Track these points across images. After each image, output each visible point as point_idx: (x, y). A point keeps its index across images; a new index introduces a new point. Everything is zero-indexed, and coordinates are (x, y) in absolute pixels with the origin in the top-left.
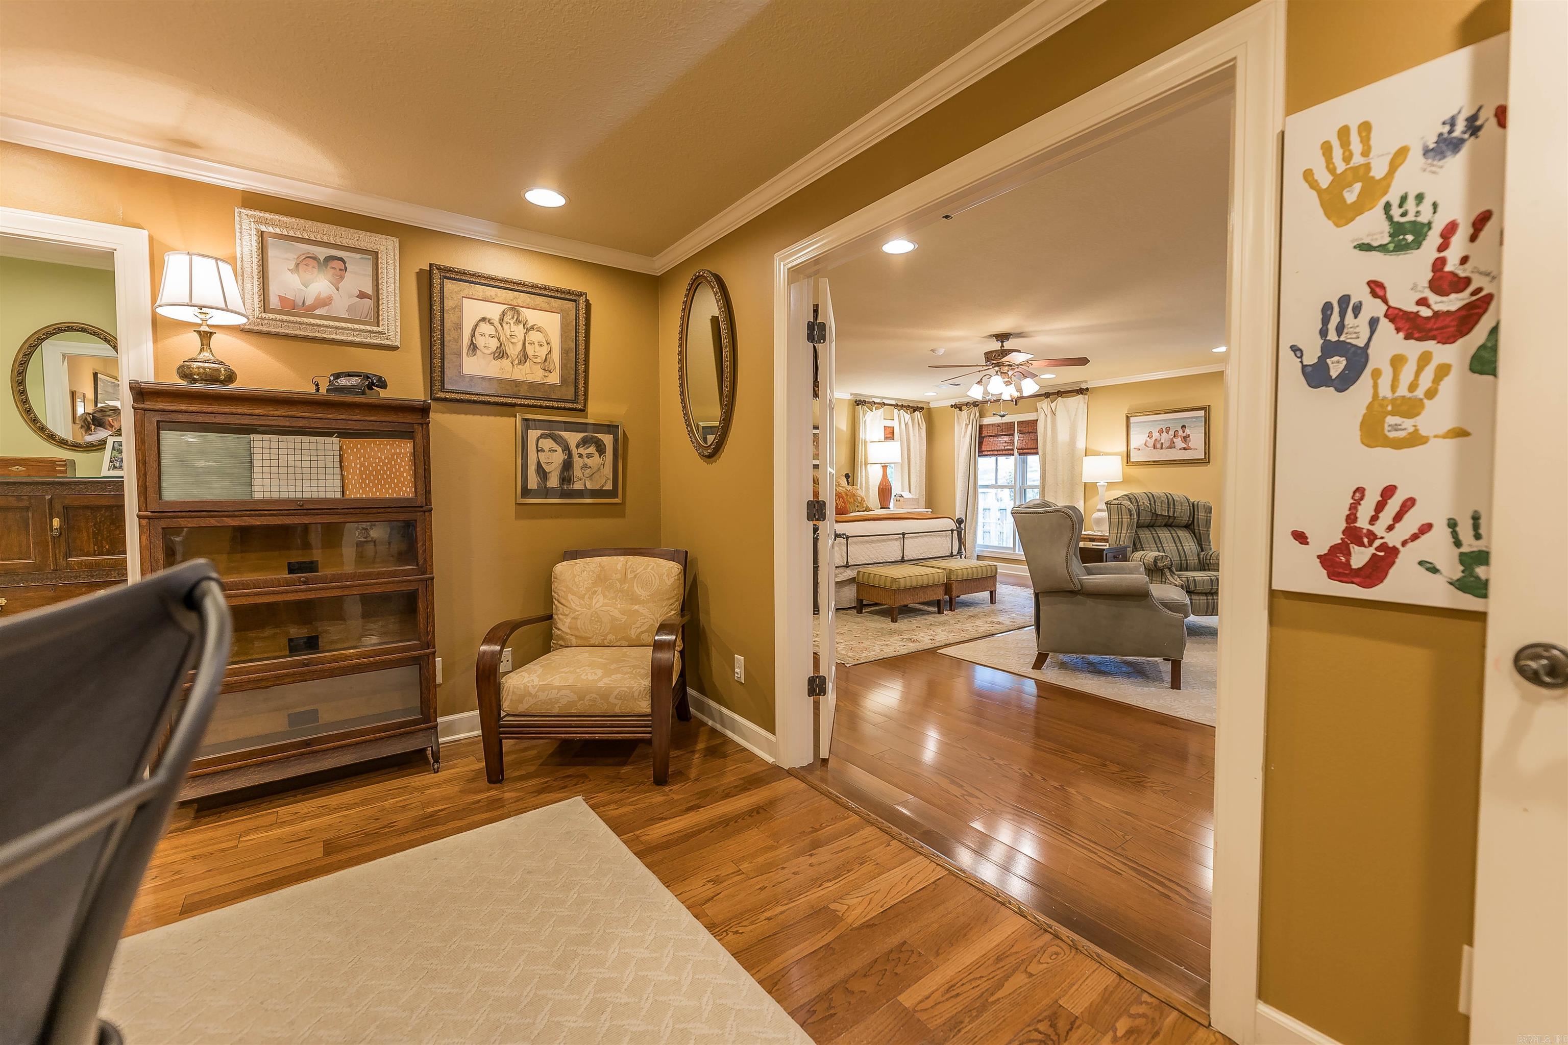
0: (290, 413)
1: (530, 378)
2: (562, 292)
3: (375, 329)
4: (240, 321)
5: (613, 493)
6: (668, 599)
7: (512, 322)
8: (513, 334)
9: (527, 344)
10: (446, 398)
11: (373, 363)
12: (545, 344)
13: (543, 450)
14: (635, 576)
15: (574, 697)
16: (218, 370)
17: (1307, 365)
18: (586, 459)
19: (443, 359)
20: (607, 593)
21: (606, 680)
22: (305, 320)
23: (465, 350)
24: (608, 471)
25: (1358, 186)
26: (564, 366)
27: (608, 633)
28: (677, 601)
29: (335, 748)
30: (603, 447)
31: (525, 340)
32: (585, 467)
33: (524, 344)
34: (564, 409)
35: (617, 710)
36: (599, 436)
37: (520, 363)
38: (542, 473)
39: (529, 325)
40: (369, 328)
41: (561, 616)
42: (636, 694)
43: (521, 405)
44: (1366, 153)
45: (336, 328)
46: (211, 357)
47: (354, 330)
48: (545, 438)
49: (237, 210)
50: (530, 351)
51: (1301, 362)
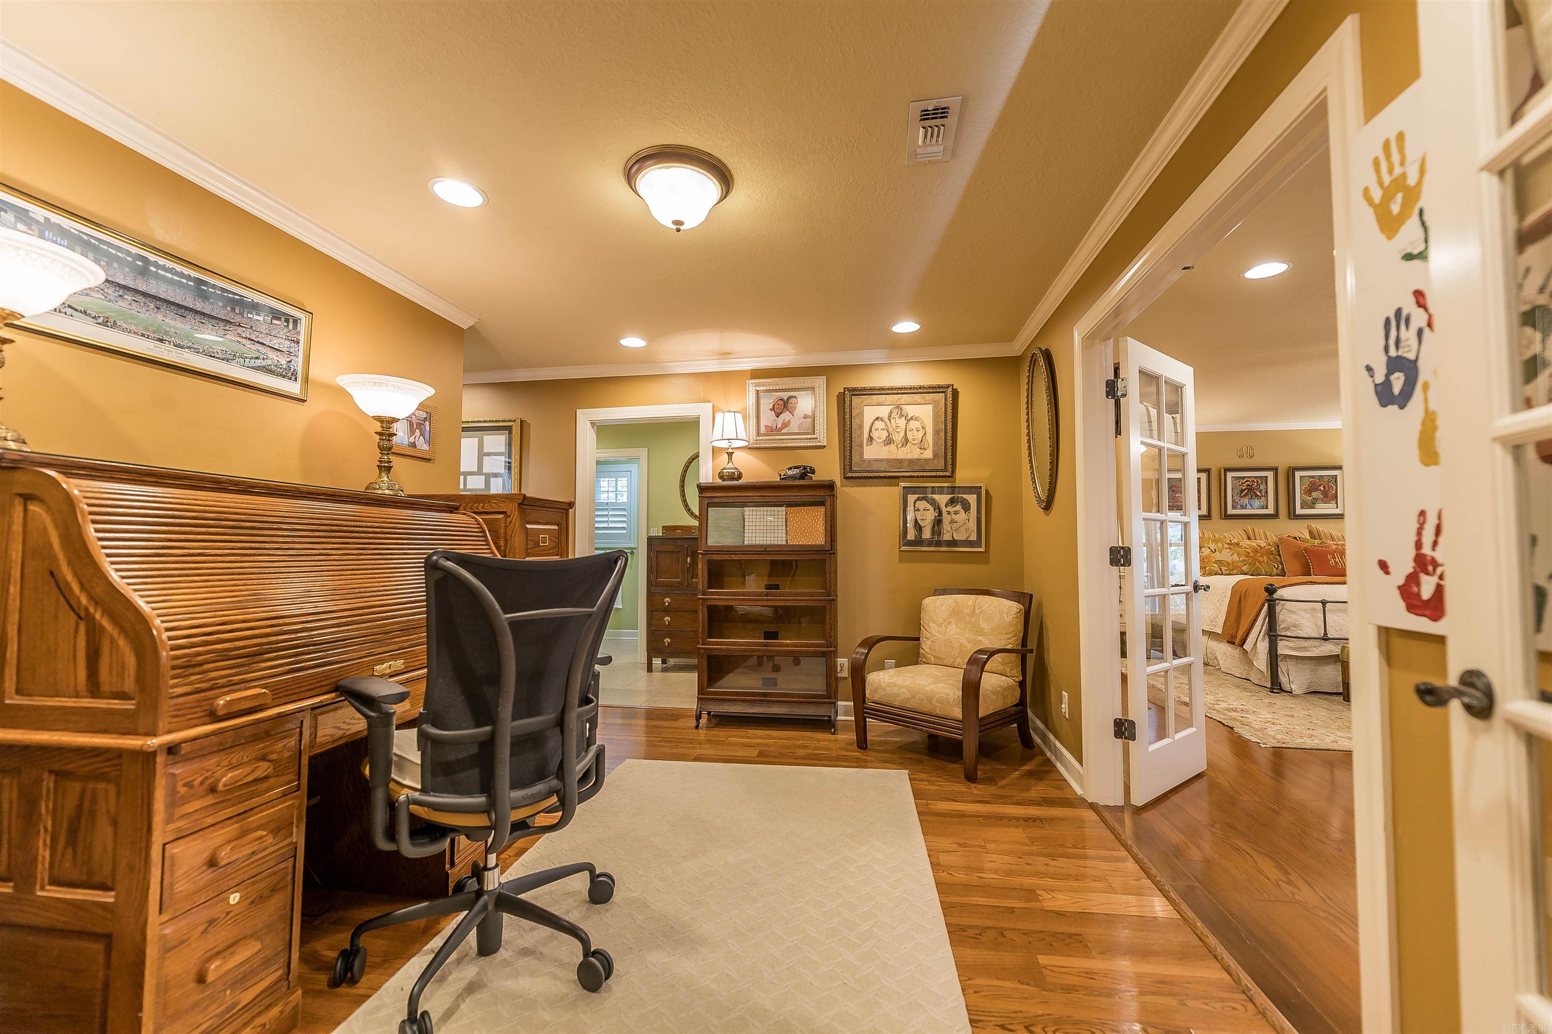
0: (762, 494)
1: (910, 456)
2: (933, 387)
3: (812, 436)
4: (746, 444)
5: (977, 543)
6: (1006, 634)
7: (897, 417)
8: (897, 425)
9: (908, 431)
10: (852, 477)
11: (809, 459)
12: (921, 429)
13: (918, 510)
14: (981, 612)
15: (908, 695)
16: (734, 473)
17: (1378, 385)
18: (953, 515)
19: (851, 450)
20: (959, 624)
21: (932, 687)
22: (777, 437)
23: (865, 442)
24: (973, 525)
25: (1400, 196)
26: (935, 444)
27: (958, 657)
28: (1014, 636)
29: (778, 702)
30: (968, 504)
31: (906, 428)
32: (952, 522)
33: (906, 431)
34: (936, 477)
35: (938, 712)
36: (965, 496)
37: (902, 446)
38: (918, 527)
39: (909, 418)
40: (809, 436)
41: (924, 639)
42: (951, 701)
43: (903, 477)
44: (1402, 163)
45: (792, 439)
46: (732, 466)
47: (801, 439)
48: (920, 500)
49: (747, 382)
50: (910, 437)
51: (1374, 381)
